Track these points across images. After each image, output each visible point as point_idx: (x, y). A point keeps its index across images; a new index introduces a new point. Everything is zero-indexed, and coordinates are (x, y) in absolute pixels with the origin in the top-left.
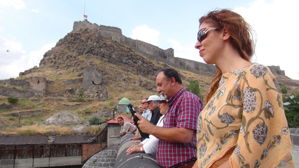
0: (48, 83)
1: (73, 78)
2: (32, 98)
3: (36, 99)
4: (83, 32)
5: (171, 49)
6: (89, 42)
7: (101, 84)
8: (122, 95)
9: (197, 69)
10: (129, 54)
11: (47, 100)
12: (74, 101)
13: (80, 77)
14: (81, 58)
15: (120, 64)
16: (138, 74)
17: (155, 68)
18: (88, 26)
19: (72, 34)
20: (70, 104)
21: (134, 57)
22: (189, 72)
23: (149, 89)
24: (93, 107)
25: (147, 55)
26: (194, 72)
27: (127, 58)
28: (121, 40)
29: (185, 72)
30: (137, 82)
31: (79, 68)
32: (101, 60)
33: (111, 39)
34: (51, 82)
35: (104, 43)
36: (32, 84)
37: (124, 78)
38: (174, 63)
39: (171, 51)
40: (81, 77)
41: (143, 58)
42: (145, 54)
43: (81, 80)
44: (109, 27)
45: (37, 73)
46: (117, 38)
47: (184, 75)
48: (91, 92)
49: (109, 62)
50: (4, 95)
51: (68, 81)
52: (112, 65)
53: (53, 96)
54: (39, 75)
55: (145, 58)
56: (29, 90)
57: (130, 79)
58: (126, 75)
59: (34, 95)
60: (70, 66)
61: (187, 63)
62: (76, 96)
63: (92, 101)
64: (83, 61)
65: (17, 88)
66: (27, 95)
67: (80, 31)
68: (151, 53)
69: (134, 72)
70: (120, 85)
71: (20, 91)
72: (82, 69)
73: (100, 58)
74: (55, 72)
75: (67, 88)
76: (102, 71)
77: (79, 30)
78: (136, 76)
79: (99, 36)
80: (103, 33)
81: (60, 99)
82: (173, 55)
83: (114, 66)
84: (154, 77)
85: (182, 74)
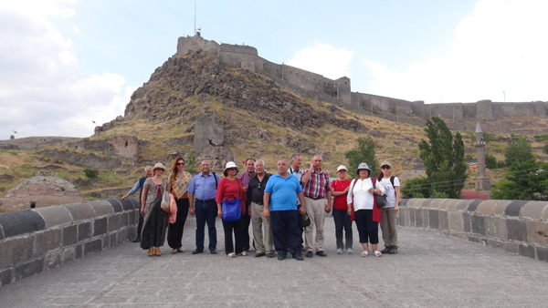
0: (140, 144)
1: (179, 136)
2: (118, 169)
3: (124, 170)
4: (193, 57)
5: (345, 78)
6: (204, 74)
7: (222, 145)
9: (394, 111)
10: (270, 92)
13: (189, 134)
14: (191, 101)
15: (255, 109)
16: (285, 126)
17: (314, 114)
18: (201, 45)
19: (176, 59)
21: (279, 97)
22: (377, 119)
23: (303, 151)
25: (302, 91)
26: (386, 118)
27: (266, 99)
28: (256, 68)
29: (369, 118)
30: (282, 138)
31: (188, 118)
32: (224, 103)
33: (240, 66)
34: (145, 143)
35: (228, 75)
36: (116, 146)
37: (260, 133)
38: (350, 103)
39: (345, 81)
40: (192, 133)
41: (293, 97)
42: (298, 90)
43: (191, 139)
44: (236, 46)
45: (122, 128)
46: (249, 65)
47: (366, 124)
49: (237, 106)
50: (78, 165)
51: (171, 140)
52: (241, 111)
54: (125, 131)
55: (298, 96)
56: (113, 157)
57: (270, 135)
58: (264, 128)
59: (120, 163)
60: (173, 114)
61: (375, 102)
64: (194, 107)
65: (96, 153)
66: (111, 164)
67: (189, 54)
68: (309, 87)
69: (279, 122)
70: (254, 146)
71: (100, 159)
72: (193, 119)
73: (221, 100)
74: (150, 126)
75: (170, 152)
76: (225, 123)
77: (186, 52)
78: (282, 129)
79: (220, 63)
80: (226, 57)
82: (349, 88)
83: (245, 113)
84: (313, 129)
85: (362, 122)
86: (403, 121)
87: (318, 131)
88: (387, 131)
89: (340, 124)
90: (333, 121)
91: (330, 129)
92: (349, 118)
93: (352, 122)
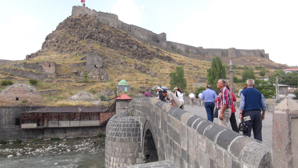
0: (57, 66)
1: (78, 62)
2: (46, 80)
3: (50, 80)
4: (82, 18)
5: (164, 33)
6: (89, 28)
7: (101, 68)
8: (120, 77)
9: (188, 52)
10: (125, 39)
11: (58, 81)
12: (81, 82)
14: (82, 43)
15: (117, 48)
16: (133, 58)
17: (148, 52)
18: (87, 11)
19: (72, 18)
20: (78, 84)
21: (130, 42)
22: (180, 56)
23: (143, 72)
24: (97, 88)
25: (142, 40)
26: (184, 55)
27: (123, 43)
28: (118, 26)
29: (176, 55)
30: (133, 65)
31: (81, 52)
32: (100, 44)
33: (109, 25)
34: (59, 65)
35: (103, 29)
36: (44, 67)
37: (121, 61)
38: (166, 47)
39: (164, 35)
40: (84, 61)
41: (138, 43)
42: (140, 39)
43: (85, 64)
44: (107, 13)
46: (114, 24)
47: (175, 58)
48: (93, 74)
49: (107, 46)
50: (23, 77)
51: (73, 64)
52: (110, 50)
53: (63, 78)
54: (46, 58)
55: (140, 42)
56: (43, 73)
57: (126, 63)
58: (123, 59)
59: (47, 77)
60: (72, 50)
61: (178, 47)
62: (81, 78)
63: (95, 82)
64: (85, 46)
65: (33, 71)
66: (42, 77)
67: (80, 16)
68: (145, 38)
69: (130, 56)
70: (118, 68)
71: (35, 74)
72: (84, 53)
73: (99, 43)
74: (60, 56)
75: (73, 71)
76: (102, 56)
77: (78, 15)
78: (132, 60)
79: (98, 22)
80: (101, 19)
81: (69, 81)
82: (166, 39)
83: (112, 50)
84: (148, 60)
85: (173, 57)
86: (192, 57)
87: (150, 61)
88: (185, 62)
89: (162, 58)
90: (158, 56)
91: (156, 60)
92: (166, 55)
93: (168, 57)
